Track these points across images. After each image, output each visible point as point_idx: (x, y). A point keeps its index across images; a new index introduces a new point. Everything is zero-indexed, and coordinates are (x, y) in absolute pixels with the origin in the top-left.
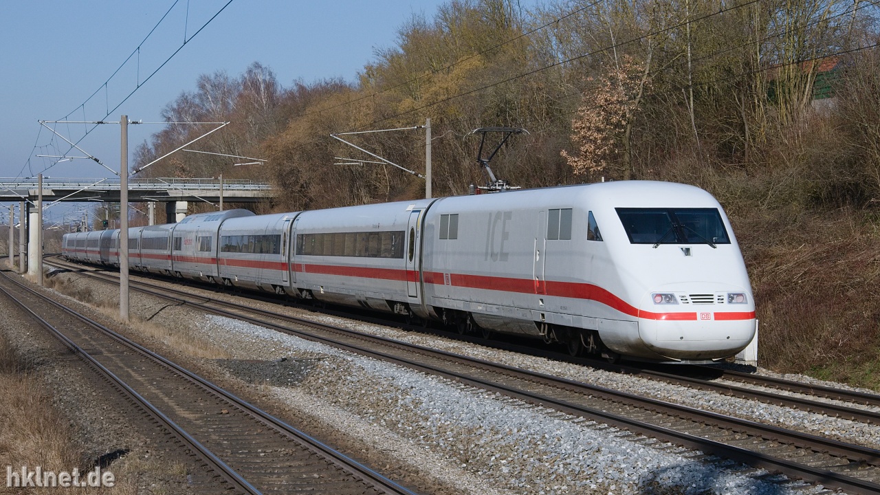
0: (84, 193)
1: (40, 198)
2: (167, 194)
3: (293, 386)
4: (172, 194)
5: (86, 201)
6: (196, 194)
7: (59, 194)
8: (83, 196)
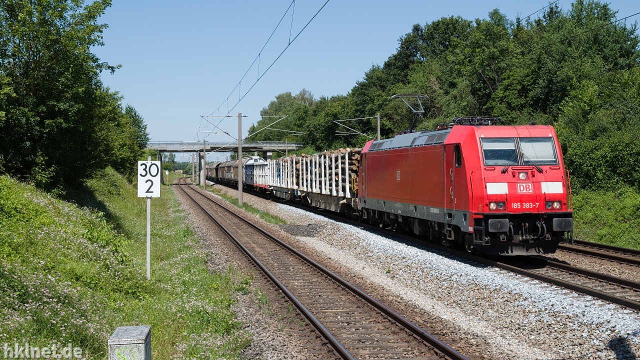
0: (224, 148)
1: (204, 151)
2: (262, 148)
3: (313, 236)
4: (265, 148)
5: (225, 152)
6: (276, 148)
7: (213, 149)
8: (224, 150)
